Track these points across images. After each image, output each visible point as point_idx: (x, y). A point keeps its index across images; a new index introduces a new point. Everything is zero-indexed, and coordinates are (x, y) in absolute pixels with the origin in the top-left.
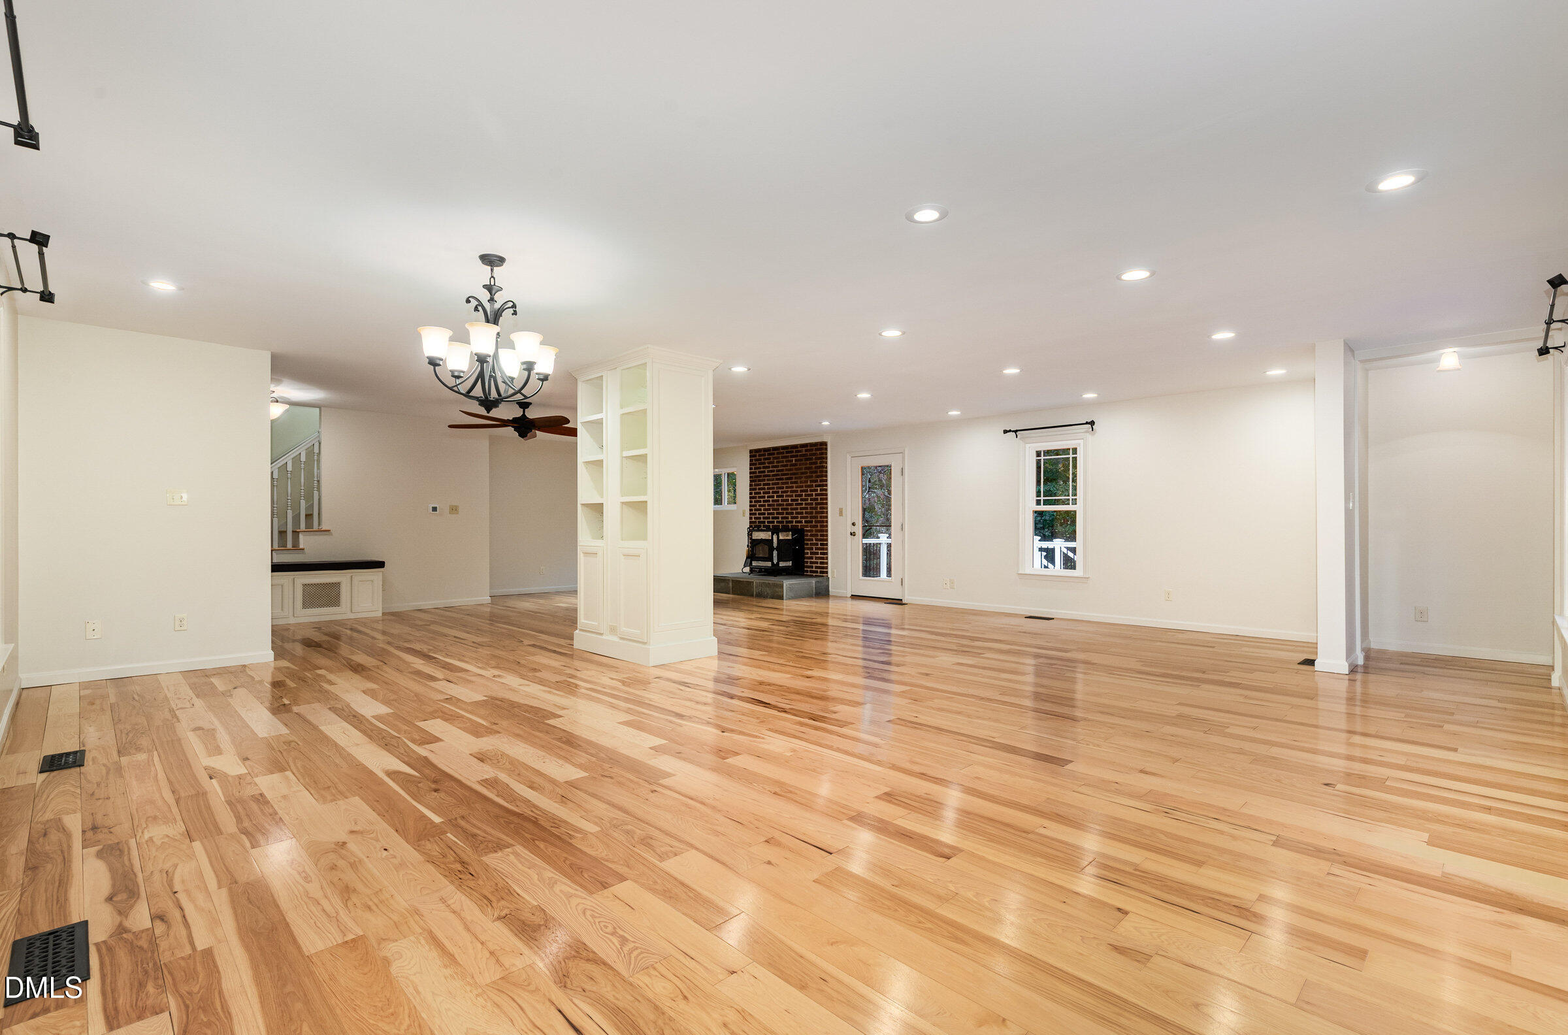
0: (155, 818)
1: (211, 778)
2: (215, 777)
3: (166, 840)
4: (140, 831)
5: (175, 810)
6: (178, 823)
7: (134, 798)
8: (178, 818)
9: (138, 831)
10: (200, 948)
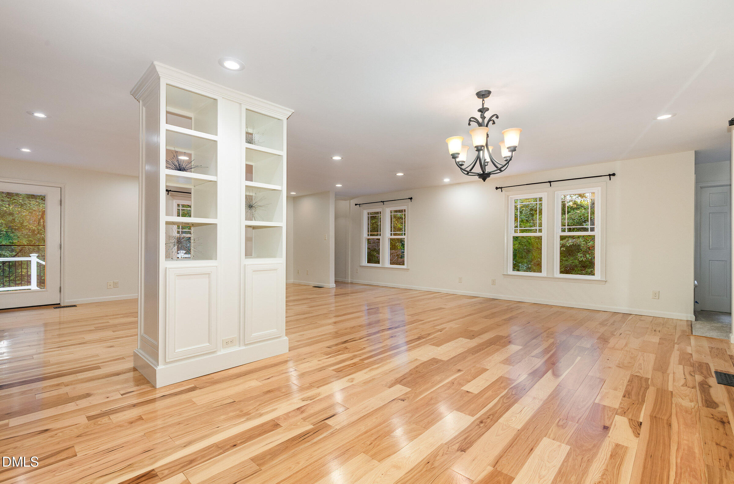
0: (686, 412)
1: (641, 423)
2: (638, 423)
3: (684, 397)
4: (696, 408)
5: (674, 411)
6: (675, 403)
7: (697, 434)
8: (674, 405)
9: (697, 409)
10: (682, 366)
